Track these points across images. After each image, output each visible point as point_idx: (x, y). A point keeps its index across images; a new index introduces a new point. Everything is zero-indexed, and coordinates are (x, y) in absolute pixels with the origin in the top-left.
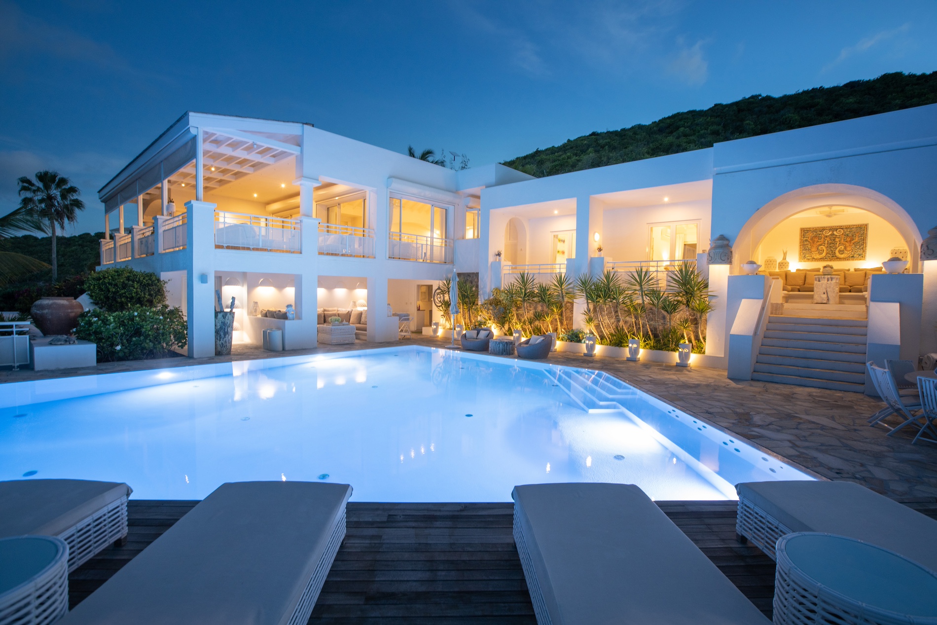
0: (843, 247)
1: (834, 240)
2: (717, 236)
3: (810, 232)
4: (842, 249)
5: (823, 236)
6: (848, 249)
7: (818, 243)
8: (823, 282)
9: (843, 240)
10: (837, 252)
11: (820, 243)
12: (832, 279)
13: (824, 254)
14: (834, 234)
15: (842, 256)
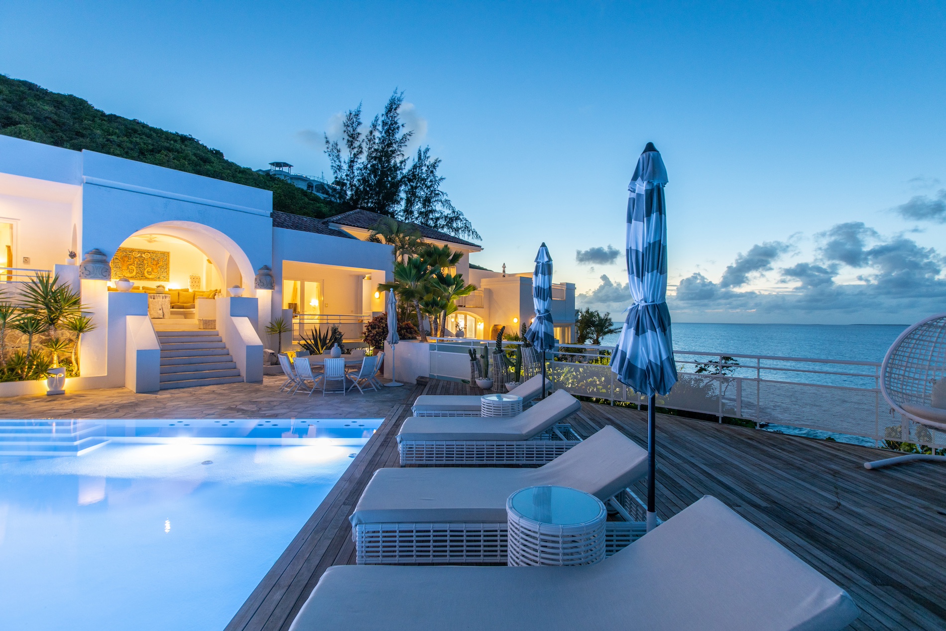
0: (151, 269)
1: (143, 262)
2: (91, 248)
3: (120, 252)
4: (150, 271)
5: (132, 256)
6: (155, 271)
7: (128, 263)
8: (158, 299)
9: (150, 263)
10: (145, 272)
11: (130, 263)
12: (166, 297)
13: (134, 273)
14: (142, 257)
15: (150, 277)
